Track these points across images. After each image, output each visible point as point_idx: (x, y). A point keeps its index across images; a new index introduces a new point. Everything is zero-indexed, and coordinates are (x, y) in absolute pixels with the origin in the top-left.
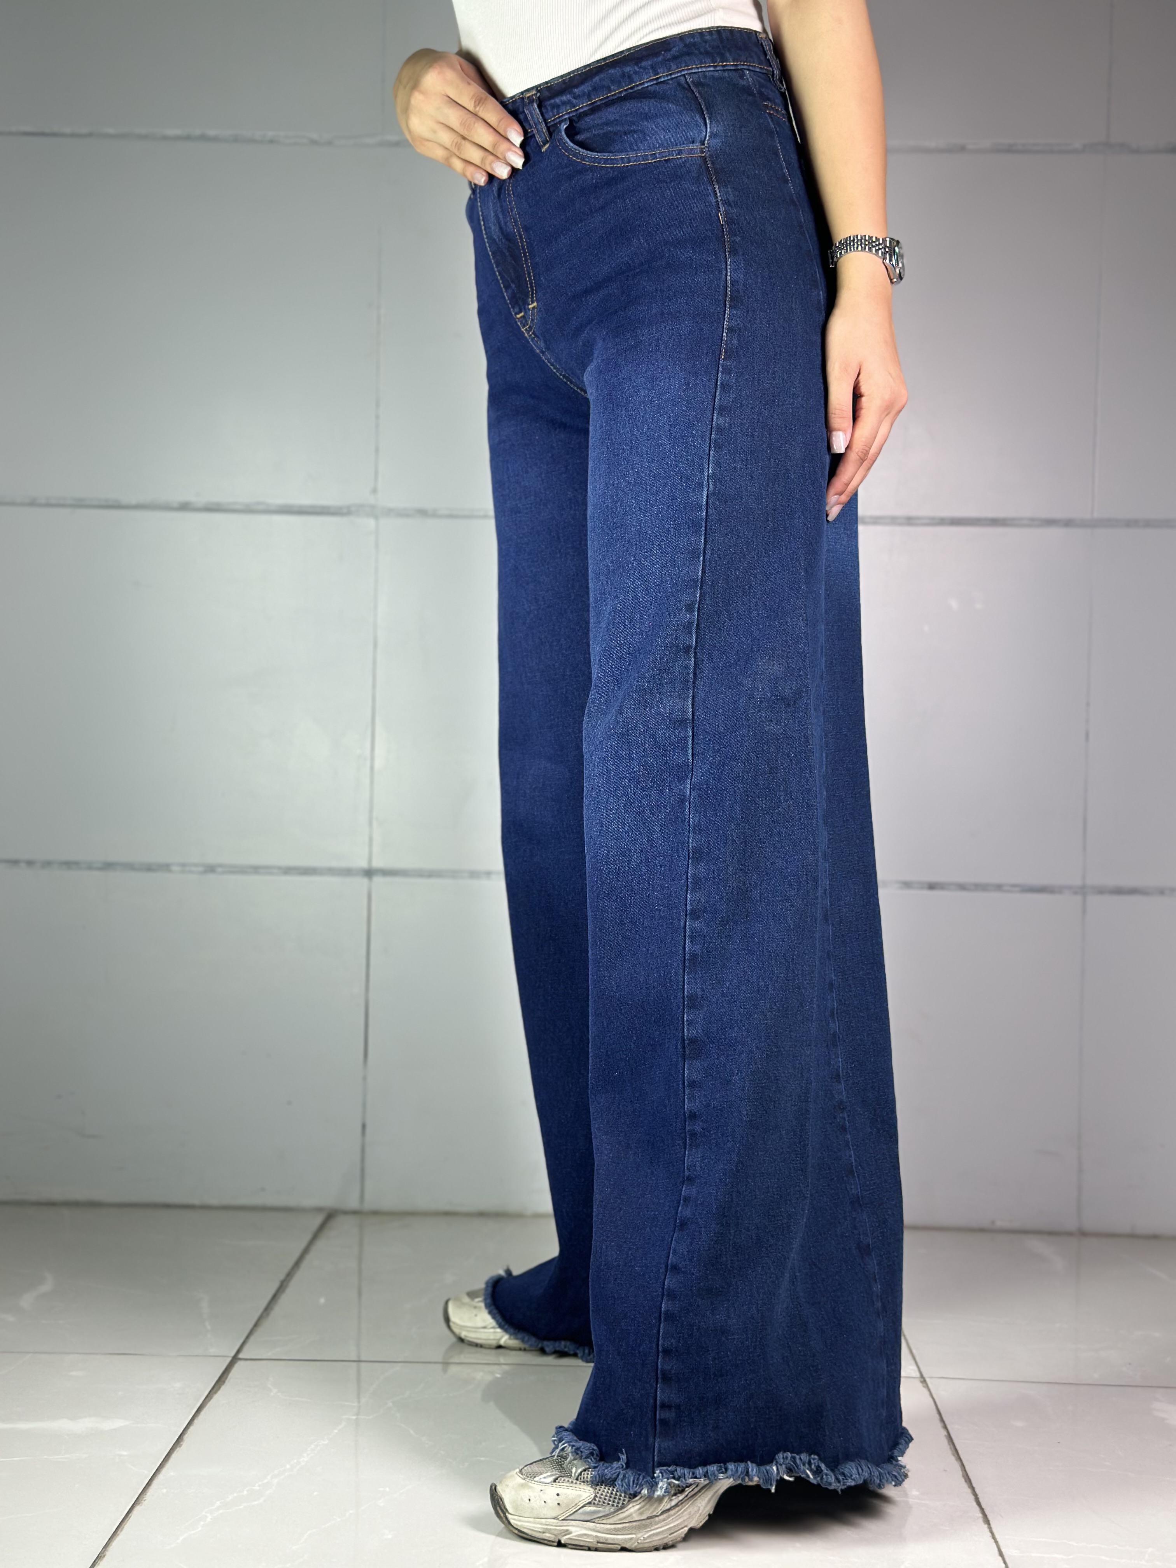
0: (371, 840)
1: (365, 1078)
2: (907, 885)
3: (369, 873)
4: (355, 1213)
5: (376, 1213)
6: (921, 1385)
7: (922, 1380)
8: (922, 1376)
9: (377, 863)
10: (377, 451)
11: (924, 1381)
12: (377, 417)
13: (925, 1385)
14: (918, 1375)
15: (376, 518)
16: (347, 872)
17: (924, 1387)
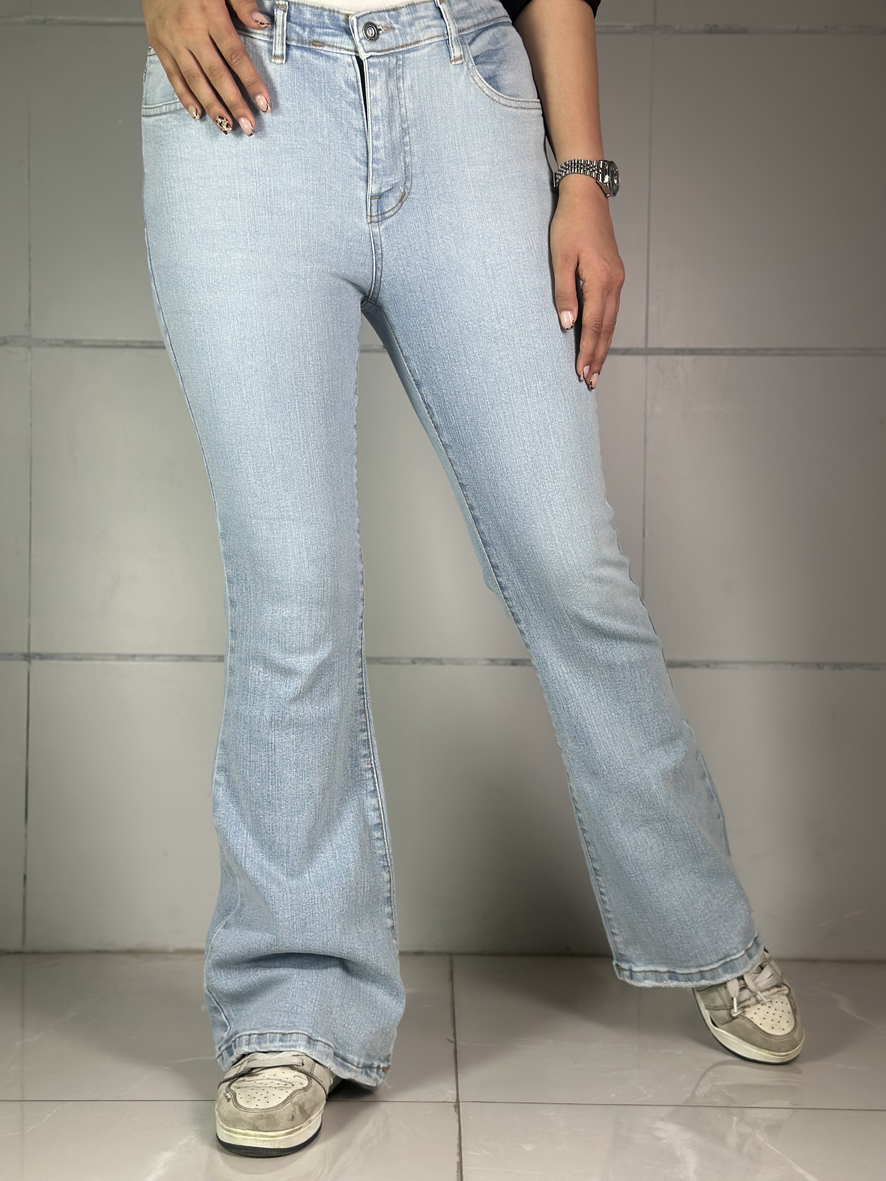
0: (29, 627)
1: (26, 836)
2: (493, 662)
3: (28, 657)
4: (18, 953)
5: (35, 953)
6: (453, 1109)
7: (457, 1104)
8: (458, 1101)
9: (33, 650)
10: (30, 289)
11: (457, 1106)
12: (30, 260)
13: (457, 1110)
14: (455, 1101)
15: (30, 348)
16: (9, 656)
17: (455, 1111)
